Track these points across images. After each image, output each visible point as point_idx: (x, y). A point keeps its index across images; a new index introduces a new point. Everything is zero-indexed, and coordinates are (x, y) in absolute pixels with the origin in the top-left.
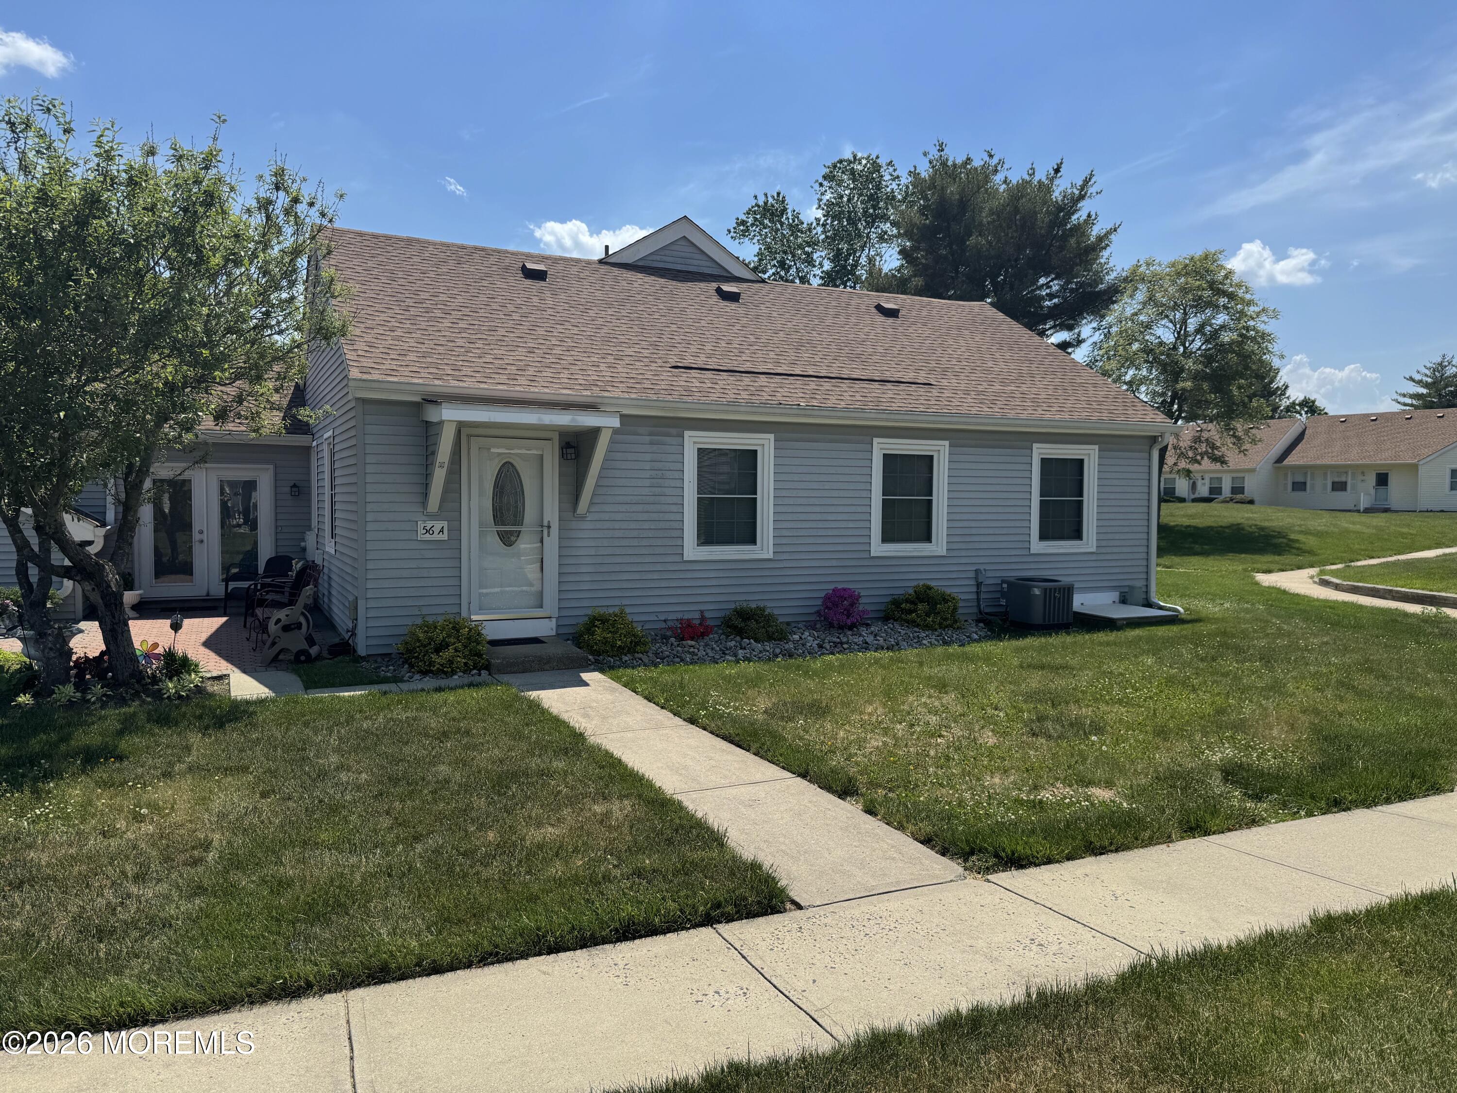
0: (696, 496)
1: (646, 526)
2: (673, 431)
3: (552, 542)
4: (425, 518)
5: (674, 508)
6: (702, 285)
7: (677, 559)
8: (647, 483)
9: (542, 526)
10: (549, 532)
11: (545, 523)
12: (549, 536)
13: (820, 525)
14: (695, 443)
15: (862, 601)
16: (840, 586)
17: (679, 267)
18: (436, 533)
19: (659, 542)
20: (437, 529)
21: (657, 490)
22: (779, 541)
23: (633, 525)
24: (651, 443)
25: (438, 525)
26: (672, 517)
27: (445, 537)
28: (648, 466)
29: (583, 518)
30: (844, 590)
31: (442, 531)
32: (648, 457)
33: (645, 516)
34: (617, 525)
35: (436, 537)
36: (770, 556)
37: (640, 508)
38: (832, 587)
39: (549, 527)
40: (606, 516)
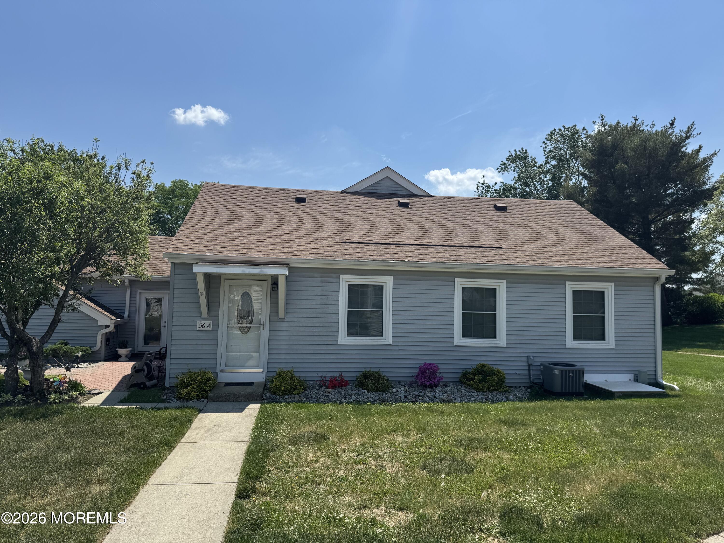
0: (347, 309)
1: (318, 325)
2: (334, 275)
3: (265, 333)
4: (201, 319)
5: (333, 316)
6: (392, 200)
7: (335, 343)
8: (319, 302)
9: (260, 324)
10: (263, 327)
11: (262, 323)
12: (263, 329)
13: (422, 326)
14: (346, 281)
15: (440, 371)
16: (428, 362)
17: (384, 192)
18: (206, 327)
19: (325, 334)
20: (206, 325)
21: (324, 306)
22: (395, 335)
23: (310, 325)
24: (322, 282)
25: (207, 323)
26: (332, 320)
27: (210, 329)
28: (319, 293)
29: (282, 320)
30: (430, 364)
31: (209, 326)
32: (320, 289)
33: (317, 320)
34: (301, 324)
35: (206, 329)
36: (390, 343)
37: (314, 315)
38: (423, 362)
39: (263, 325)
40: (296, 320)
